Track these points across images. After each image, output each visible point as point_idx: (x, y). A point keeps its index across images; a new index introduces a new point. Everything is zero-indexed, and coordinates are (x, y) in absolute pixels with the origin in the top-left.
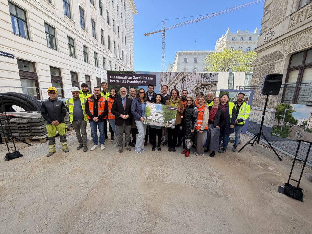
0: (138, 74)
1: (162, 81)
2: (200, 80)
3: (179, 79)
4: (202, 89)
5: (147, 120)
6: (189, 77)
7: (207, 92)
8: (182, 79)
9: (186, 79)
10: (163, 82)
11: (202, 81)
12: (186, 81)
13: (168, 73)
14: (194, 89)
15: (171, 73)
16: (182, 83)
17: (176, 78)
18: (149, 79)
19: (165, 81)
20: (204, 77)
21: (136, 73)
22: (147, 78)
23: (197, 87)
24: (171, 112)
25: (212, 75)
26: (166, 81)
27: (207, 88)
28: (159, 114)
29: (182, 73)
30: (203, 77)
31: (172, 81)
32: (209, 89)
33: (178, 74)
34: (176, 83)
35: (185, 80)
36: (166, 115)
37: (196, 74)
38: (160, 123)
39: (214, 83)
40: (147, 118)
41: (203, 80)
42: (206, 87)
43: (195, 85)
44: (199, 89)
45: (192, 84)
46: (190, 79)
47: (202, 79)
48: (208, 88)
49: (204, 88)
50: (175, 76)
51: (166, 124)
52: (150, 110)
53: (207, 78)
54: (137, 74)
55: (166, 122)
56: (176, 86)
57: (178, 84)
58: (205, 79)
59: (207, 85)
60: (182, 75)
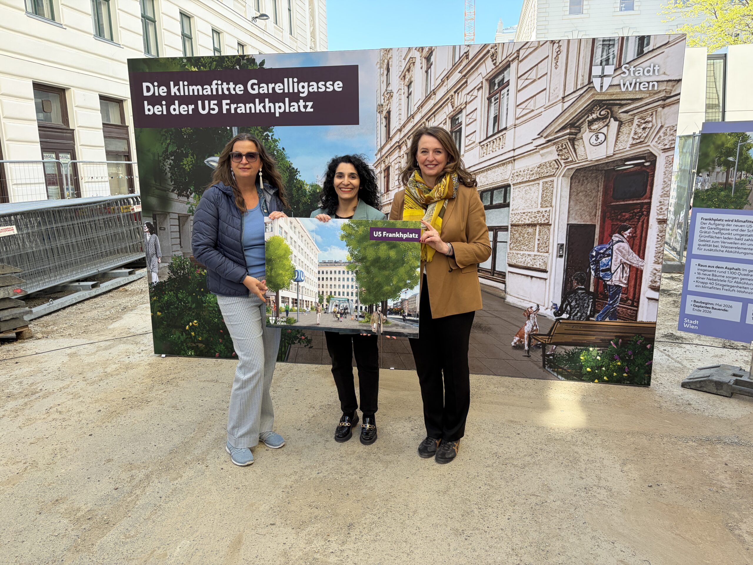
0: (271, 70)
1: (390, 95)
2: (583, 80)
3: (475, 80)
4: (595, 127)
5: (281, 305)
6: (524, 67)
7: (622, 138)
8: (491, 82)
9: (511, 75)
10: (395, 100)
11: (597, 82)
12: (512, 87)
13: (417, 55)
14: (557, 126)
15: (431, 52)
16: (489, 99)
17: (457, 76)
18: (323, 89)
19: (404, 97)
20: (607, 60)
21: (263, 63)
22: (314, 87)
23: (567, 118)
24: (393, 253)
25: (651, 47)
26: (410, 94)
27: (624, 117)
28: (333, 269)
29: (485, 46)
30: (598, 59)
31: (440, 93)
32: (636, 122)
33: (467, 54)
34: (459, 100)
35: (504, 85)
36: (368, 270)
37: (564, 49)
38: (344, 313)
39: (663, 87)
40: (282, 293)
41: (602, 76)
42: (619, 112)
43: (558, 109)
44: (579, 128)
45: (541, 100)
46: (533, 75)
47: (597, 71)
48: (631, 121)
49: (605, 117)
50: (455, 66)
51: (375, 316)
52: (287, 252)
53: (620, 67)
54: (266, 66)
55: (371, 307)
56: (462, 118)
57: (470, 108)
58: (609, 70)
59: (622, 105)
60: (490, 60)
